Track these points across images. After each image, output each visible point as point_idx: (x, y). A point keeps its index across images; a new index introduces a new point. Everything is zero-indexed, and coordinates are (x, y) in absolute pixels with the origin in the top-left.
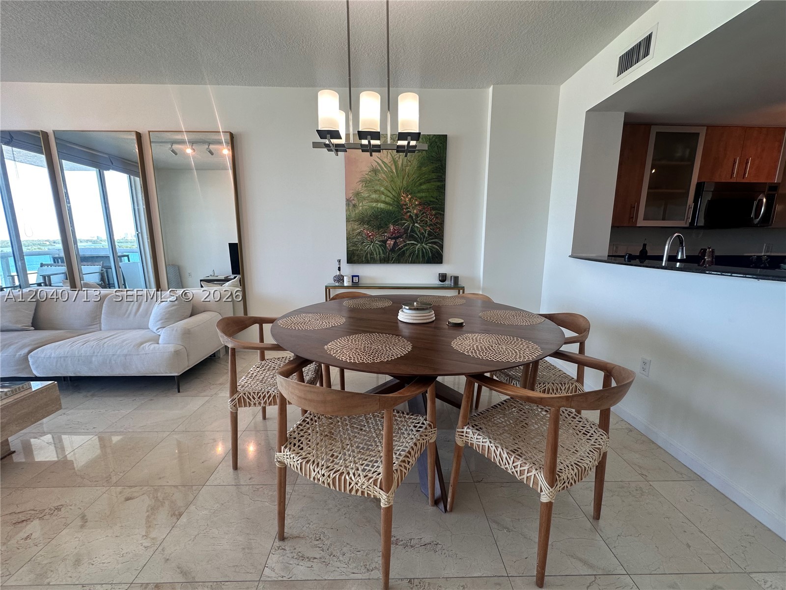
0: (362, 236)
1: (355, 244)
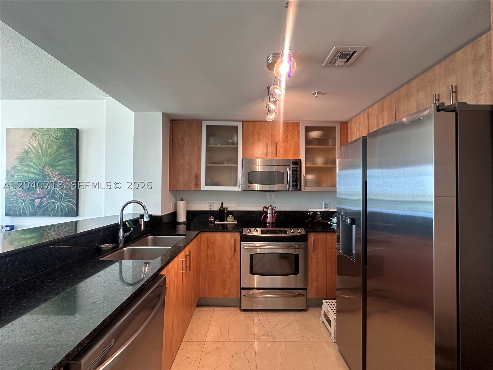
0: (17, 196)
1: (11, 202)
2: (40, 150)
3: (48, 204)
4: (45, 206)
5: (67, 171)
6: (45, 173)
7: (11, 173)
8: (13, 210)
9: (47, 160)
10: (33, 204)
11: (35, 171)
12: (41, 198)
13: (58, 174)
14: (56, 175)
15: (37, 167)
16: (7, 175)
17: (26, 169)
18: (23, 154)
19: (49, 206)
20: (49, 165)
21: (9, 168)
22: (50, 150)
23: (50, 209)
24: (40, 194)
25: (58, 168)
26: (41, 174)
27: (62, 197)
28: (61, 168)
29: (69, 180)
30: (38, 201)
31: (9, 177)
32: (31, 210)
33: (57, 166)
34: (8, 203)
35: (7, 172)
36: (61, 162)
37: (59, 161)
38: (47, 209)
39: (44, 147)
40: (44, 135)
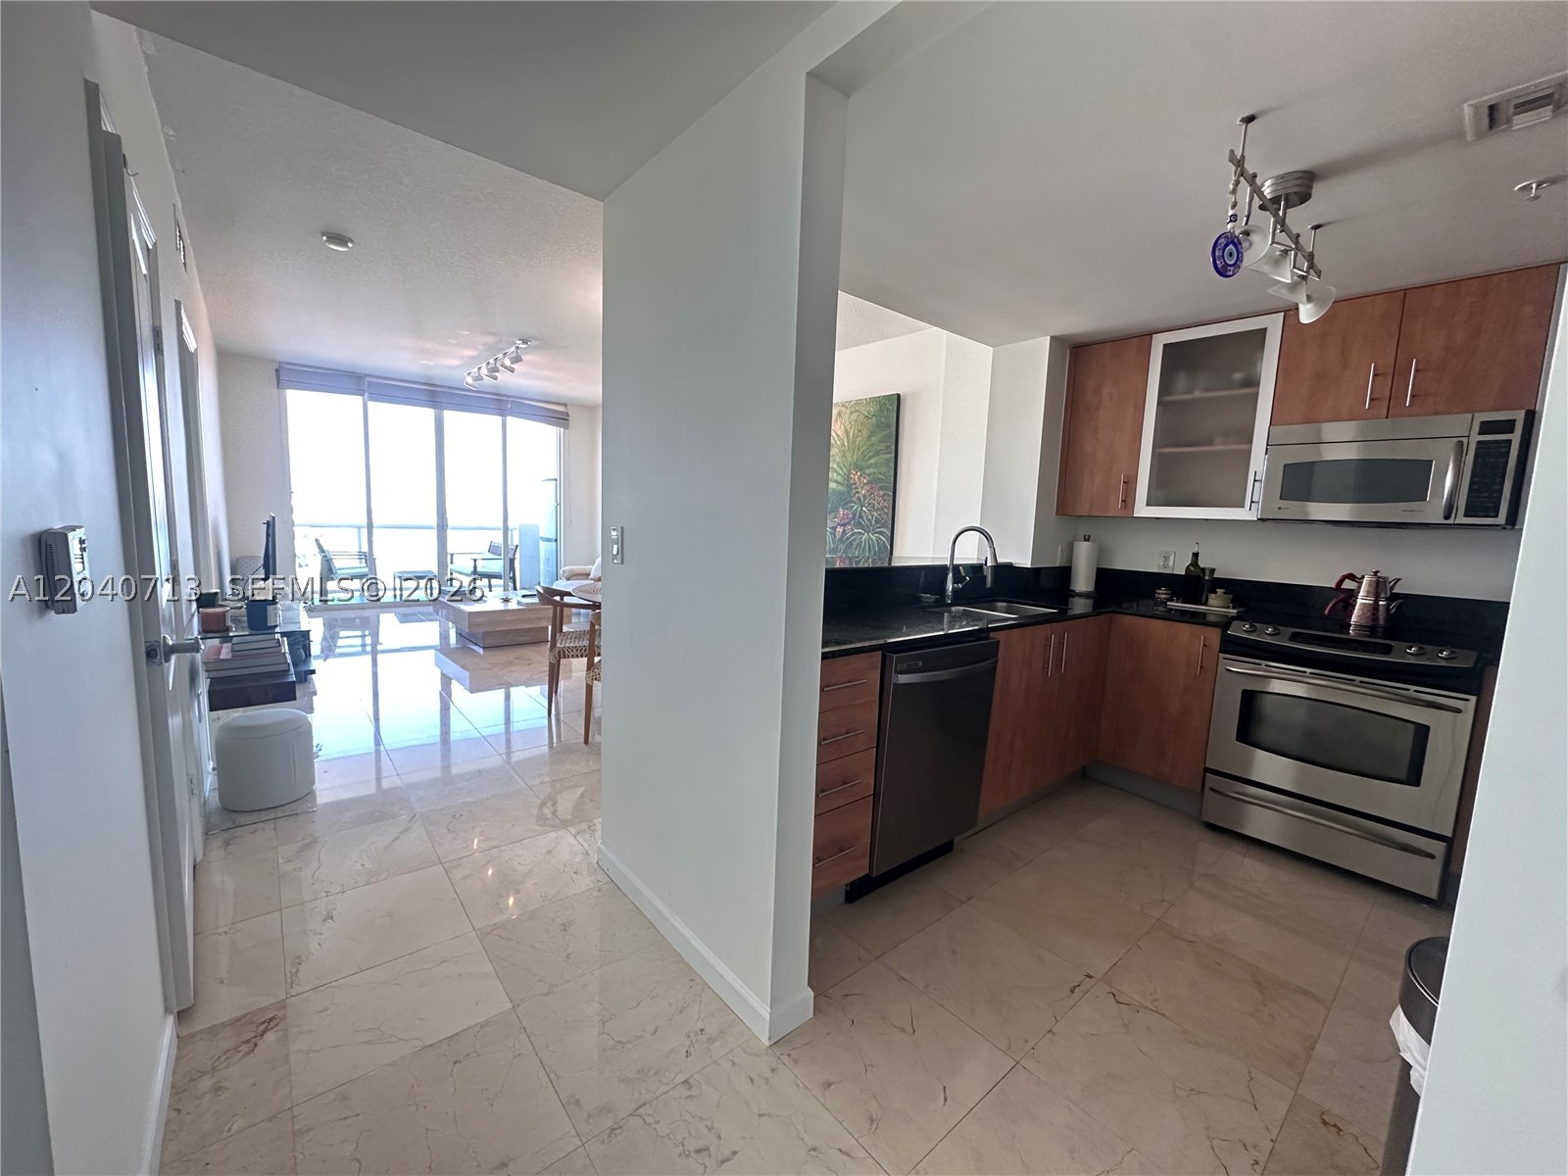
2: (845, 440)
3: (852, 535)
4: (848, 538)
5: (880, 476)
6: (852, 481)
9: (855, 457)
10: (835, 535)
11: (839, 478)
12: (844, 525)
13: (868, 483)
14: (865, 484)
15: (841, 472)
19: (854, 540)
20: (858, 467)
22: (858, 439)
23: (854, 546)
24: (843, 518)
25: (867, 471)
26: (846, 482)
27: (871, 524)
28: (871, 470)
29: (882, 493)
30: (840, 530)
32: (832, 545)
33: (868, 468)
36: (872, 461)
37: (870, 458)
38: (851, 543)
39: (851, 434)
40: (851, 413)
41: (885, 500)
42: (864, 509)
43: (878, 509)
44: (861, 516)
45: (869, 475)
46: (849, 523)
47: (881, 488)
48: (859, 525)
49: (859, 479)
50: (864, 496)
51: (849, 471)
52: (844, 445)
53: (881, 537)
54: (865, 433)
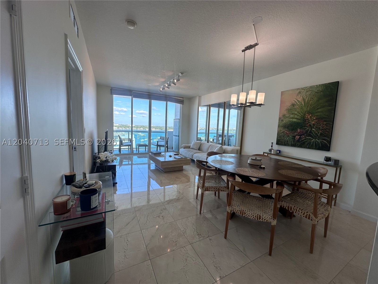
0: (284, 133)
1: (280, 137)
2: (303, 102)
3: (305, 139)
4: (302, 141)
6: (306, 118)
7: (282, 119)
8: (281, 142)
9: (308, 109)
10: (294, 139)
11: (298, 117)
12: (301, 135)
13: (316, 119)
14: (314, 120)
15: (299, 115)
16: (279, 120)
17: (292, 116)
18: (291, 106)
19: (306, 141)
20: (309, 113)
21: (281, 116)
22: (311, 102)
23: (306, 144)
24: (299, 133)
26: (302, 119)
27: (317, 136)
28: (319, 114)
30: (298, 137)
31: (280, 121)
32: (293, 143)
33: (316, 113)
34: (278, 137)
35: (280, 118)
36: (319, 110)
38: (304, 143)
39: (307, 100)
40: (307, 92)
41: (327, 126)
42: (313, 129)
43: (323, 129)
44: (311, 132)
45: (317, 116)
46: (303, 135)
47: (325, 121)
48: (310, 135)
49: (311, 117)
50: (314, 124)
51: (305, 115)
52: (302, 105)
53: (324, 141)
54: (316, 99)
